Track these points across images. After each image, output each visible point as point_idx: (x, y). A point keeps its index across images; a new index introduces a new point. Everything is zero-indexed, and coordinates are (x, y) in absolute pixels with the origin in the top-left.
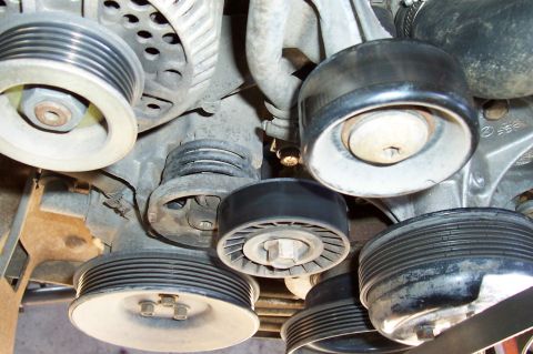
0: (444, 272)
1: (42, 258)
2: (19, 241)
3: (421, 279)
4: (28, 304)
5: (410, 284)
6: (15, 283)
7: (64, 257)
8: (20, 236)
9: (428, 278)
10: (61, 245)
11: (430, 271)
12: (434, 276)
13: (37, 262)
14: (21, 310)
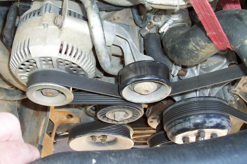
0: (185, 121)
1: (59, 124)
2: (50, 120)
3: (178, 124)
4: (58, 140)
5: (175, 125)
6: (50, 134)
7: (67, 123)
8: (50, 117)
9: (180, 123)
10: (65, 119)
11: (181, 120)
12: (182, 122)
13: (57, 126)
14: (54, 143)
